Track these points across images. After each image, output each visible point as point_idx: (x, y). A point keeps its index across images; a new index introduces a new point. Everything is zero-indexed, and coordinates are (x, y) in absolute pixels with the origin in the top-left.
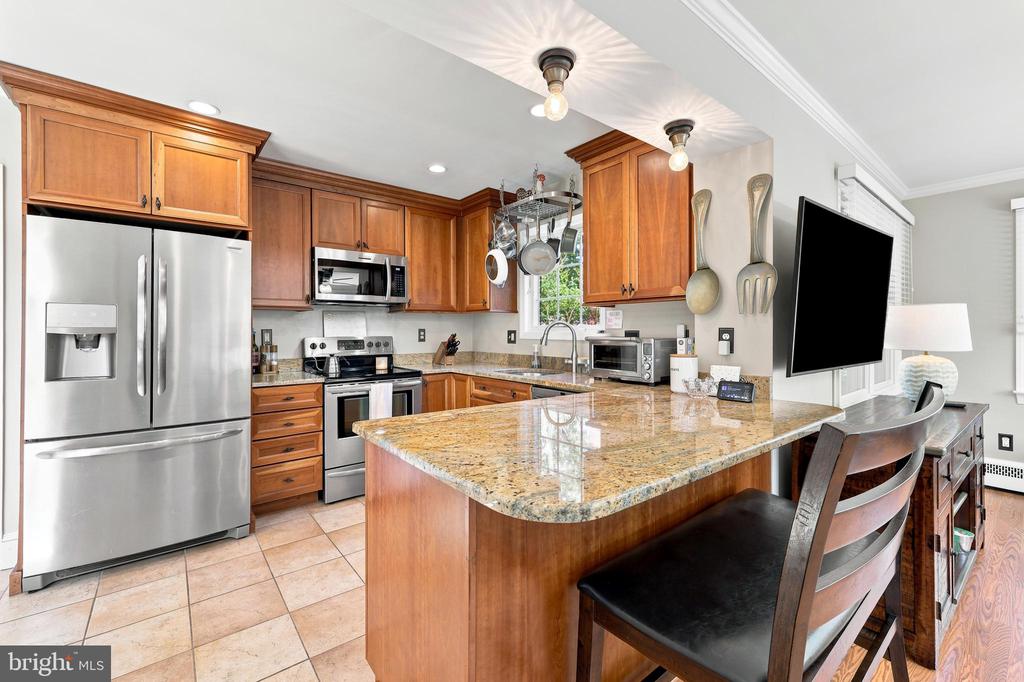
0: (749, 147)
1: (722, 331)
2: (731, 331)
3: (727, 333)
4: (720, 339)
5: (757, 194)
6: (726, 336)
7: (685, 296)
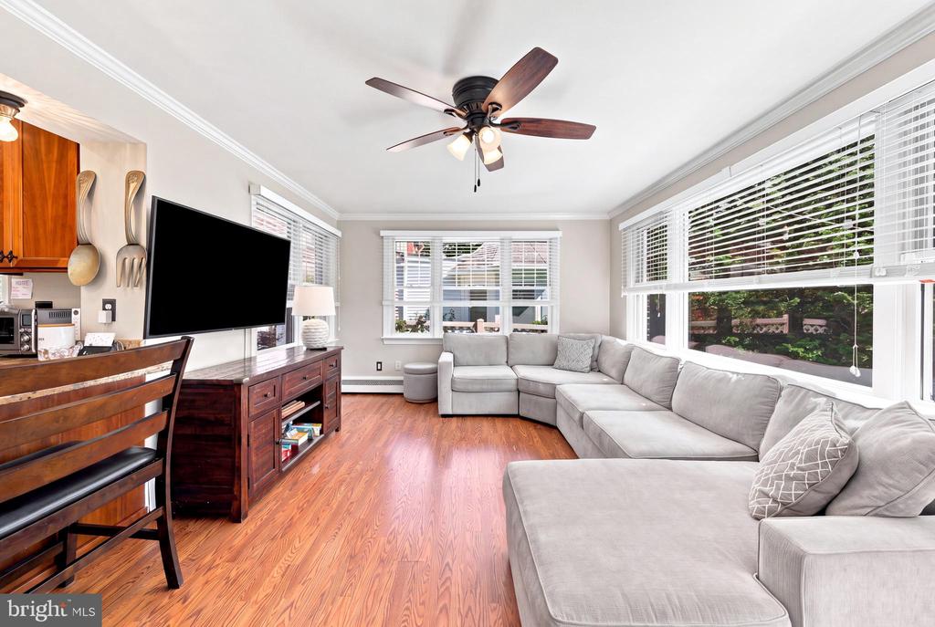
0: (128, 145)
1: (105, 302)
2: (113, 302)
3: (110, 304)
4: (104, 309)
5: (132, 186)
6: (108, 306)
7: (67, 268)
